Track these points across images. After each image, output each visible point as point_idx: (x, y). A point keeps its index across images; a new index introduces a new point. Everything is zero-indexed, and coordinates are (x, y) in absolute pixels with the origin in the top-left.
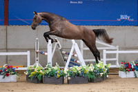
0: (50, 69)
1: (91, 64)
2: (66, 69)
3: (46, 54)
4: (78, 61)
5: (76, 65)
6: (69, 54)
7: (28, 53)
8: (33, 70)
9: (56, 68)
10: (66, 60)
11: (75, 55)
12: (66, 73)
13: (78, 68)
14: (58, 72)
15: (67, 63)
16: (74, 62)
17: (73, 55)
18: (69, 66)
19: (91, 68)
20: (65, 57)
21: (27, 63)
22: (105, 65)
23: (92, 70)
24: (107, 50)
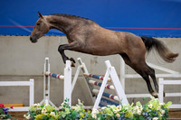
0: (67, 110)
1: (138, 103)
2: (95, 111)
3: (61, 77)
4: (116, 97)
5: (112, 103)
6: (100, 85)
7: (31, 83)
8: (39, 112)
9: (77, 108)
10: (95, 95)
11: (112, 87)
12: (94, 116)
13: (116, 109)
14: (81, 114)
15: (98, 101)
16: (108, 99)
17: (108, 87)
18: (101, 105)
19: (138, 109)
20: (95, 90)
21: (28, 100)
22: (162, 104)
23: (139, 112)
24: (165, 79)
